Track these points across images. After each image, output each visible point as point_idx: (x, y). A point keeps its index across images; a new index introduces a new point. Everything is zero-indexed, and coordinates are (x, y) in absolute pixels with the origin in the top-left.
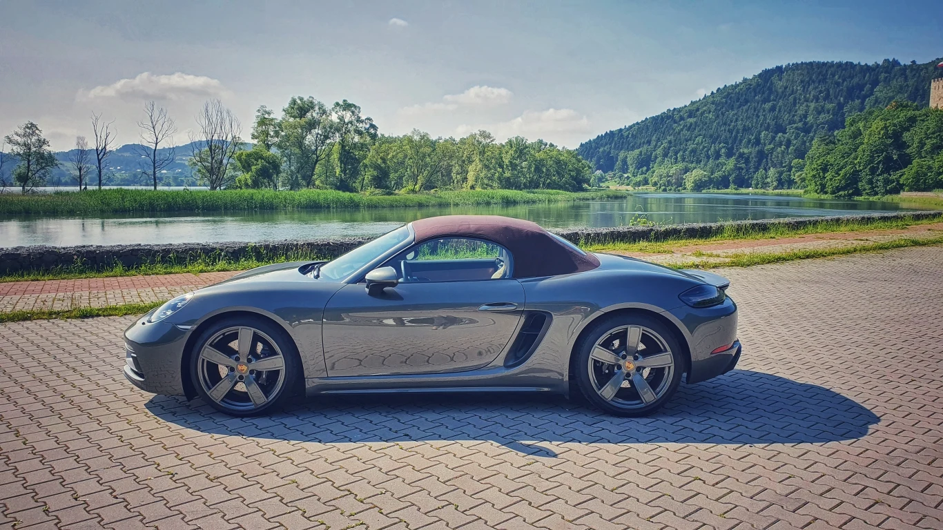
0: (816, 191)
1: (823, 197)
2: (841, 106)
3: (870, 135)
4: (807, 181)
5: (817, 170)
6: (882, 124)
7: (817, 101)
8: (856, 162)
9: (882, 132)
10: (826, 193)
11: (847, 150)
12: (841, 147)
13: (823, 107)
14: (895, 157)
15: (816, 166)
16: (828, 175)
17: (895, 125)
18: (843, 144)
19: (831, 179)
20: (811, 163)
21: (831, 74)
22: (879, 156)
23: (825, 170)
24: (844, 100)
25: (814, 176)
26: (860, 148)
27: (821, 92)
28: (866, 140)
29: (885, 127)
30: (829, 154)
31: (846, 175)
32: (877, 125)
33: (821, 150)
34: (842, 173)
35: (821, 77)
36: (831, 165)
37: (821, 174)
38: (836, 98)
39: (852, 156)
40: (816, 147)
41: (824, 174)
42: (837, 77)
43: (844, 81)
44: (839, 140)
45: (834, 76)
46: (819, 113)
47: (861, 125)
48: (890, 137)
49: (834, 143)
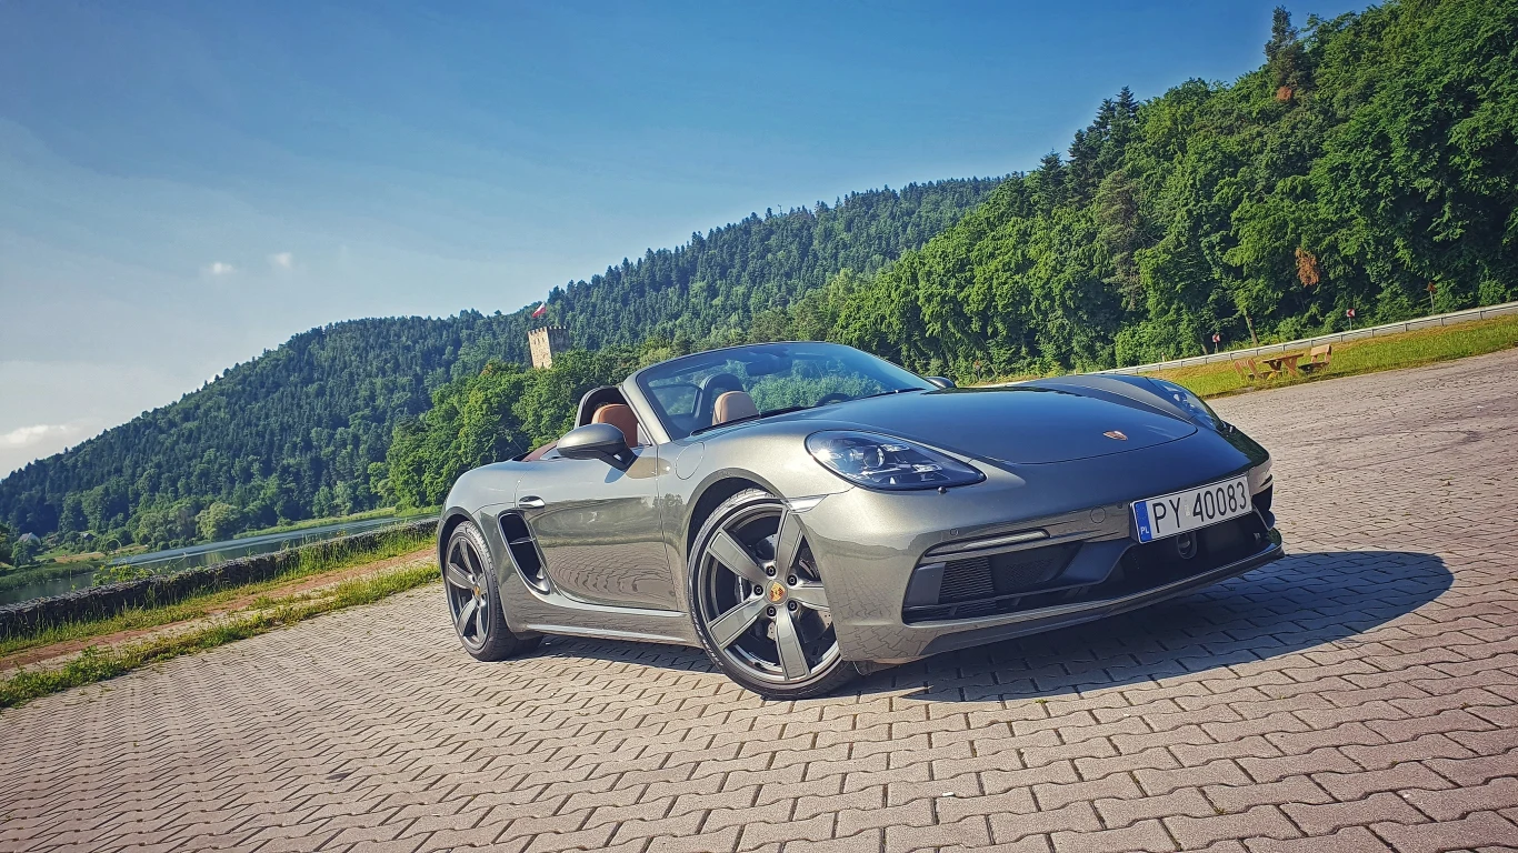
0: (414, 504)
1: (426, 510)
2: (419, 380)
3: (470, 412)
4: (397, 493)
5: (409, 473)
6: (481, 395)
7: (384, 375)
8: (460, 452)
9: (485, 406)
10: (429, 504)
11: (444, 437)
12: (434, 435)
13: (394, 382)
14: (509, 439)
15: (405, 468)
16: (427, 478)
17: (497, 395)
18: (436, 430)
19: (431, 483)
20: (397, 465)
21: (395, 335)
22: (488, 441)
23: (419, 470)
24: (422, 368)
25: (406, 483)
26: (461, 433)
27: (386, 361)
28: (466, 421)
29: (487, 400)
30: (419, 446)
31: (450, 474)
32: (475, 397)
33: (407, 443)
34: (444, 471)
35: (381, 340)
36: (427, 462)
37: (416, 478)
38: (411, 369)
39: (453, 444)
40: (399, 440)
41: (420, 476)
42: (404, 339)
43: (415, 342)
44: (429, 426)
45: (399, 337)
46: (391, 392)
47: (454, 400)
48: (496, 413)
49: (423, 430)
